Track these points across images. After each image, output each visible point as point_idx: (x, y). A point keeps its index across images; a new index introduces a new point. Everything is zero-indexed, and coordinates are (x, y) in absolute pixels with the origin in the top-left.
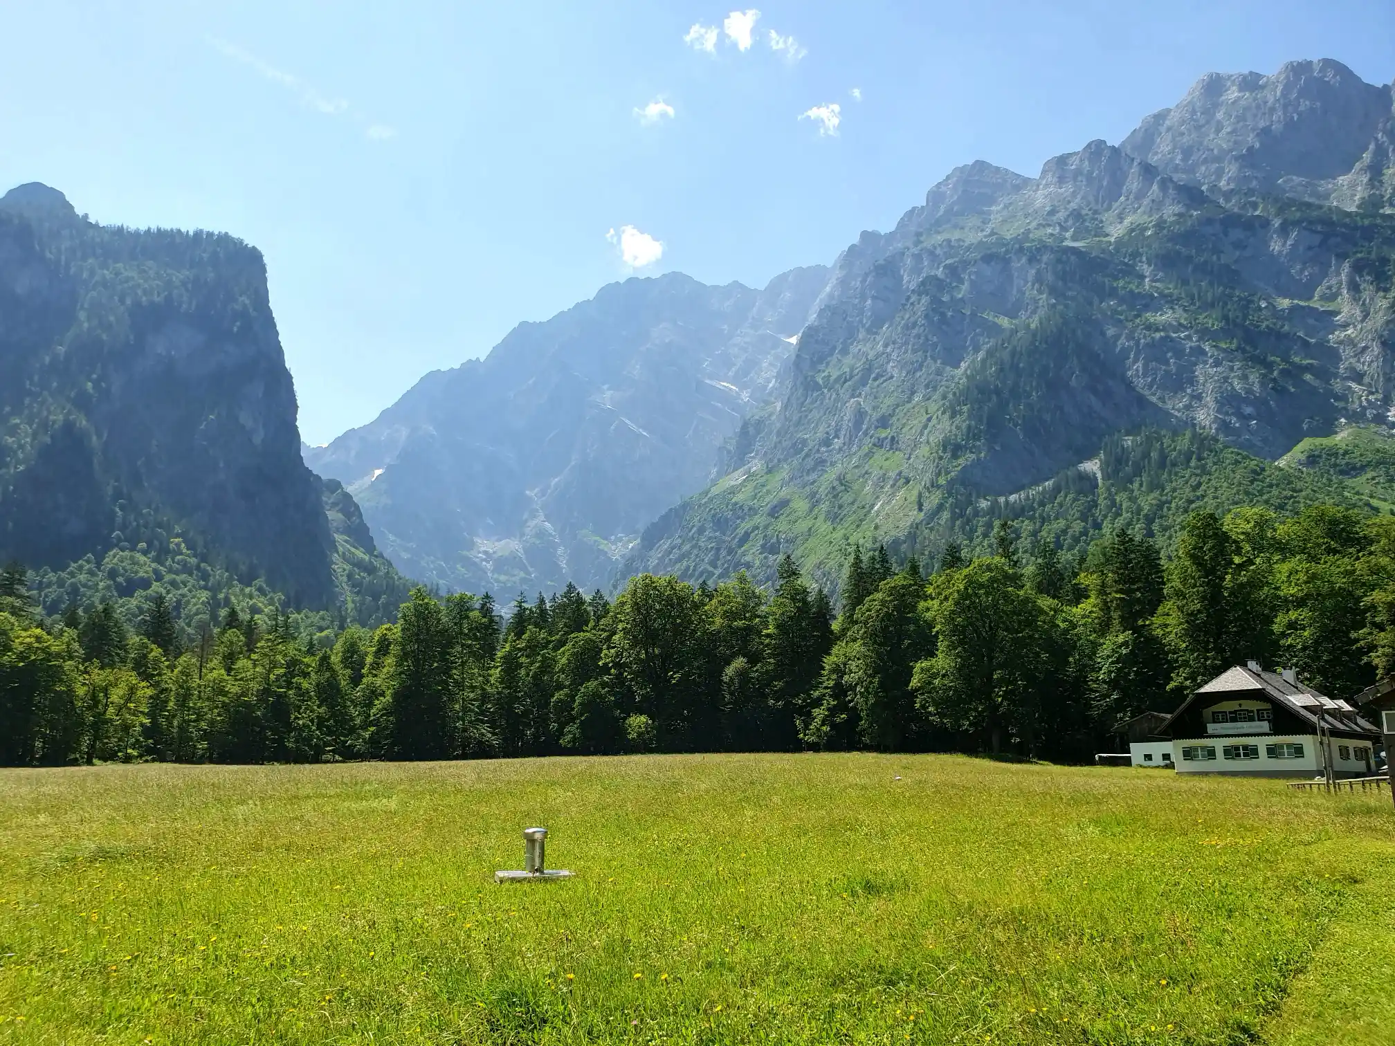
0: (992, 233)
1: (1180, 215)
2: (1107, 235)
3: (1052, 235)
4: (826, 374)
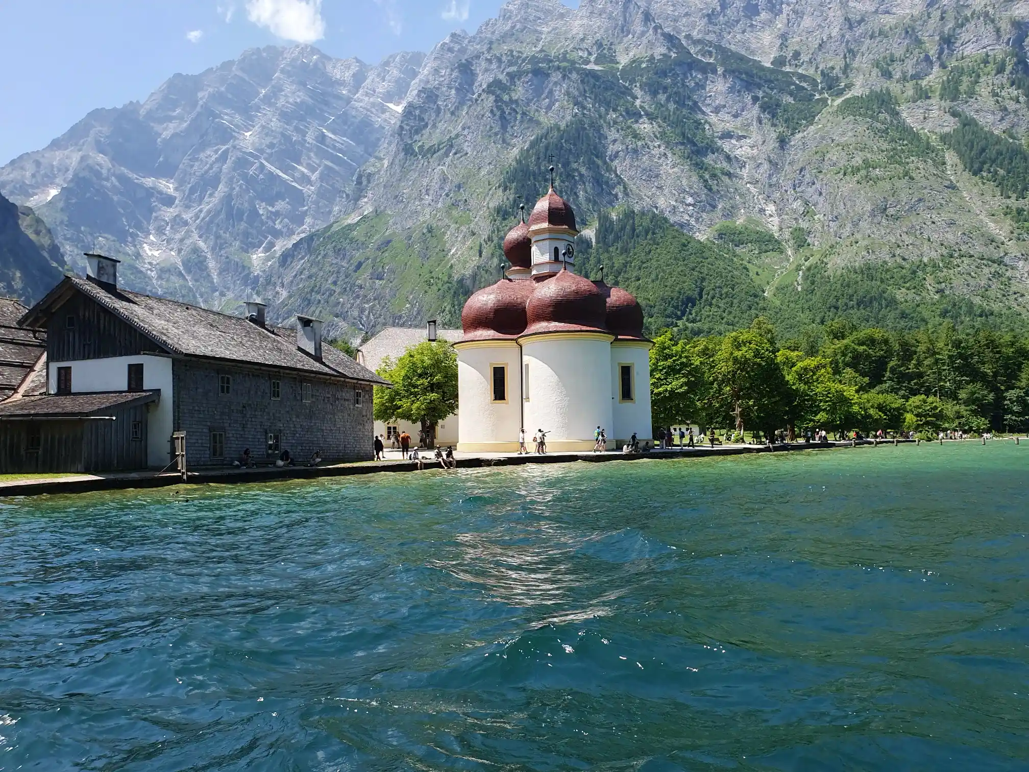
0: (542, 51)
1: (664, 55)
2: (618, 63)
3: (581, 57)
4: (420, 144)
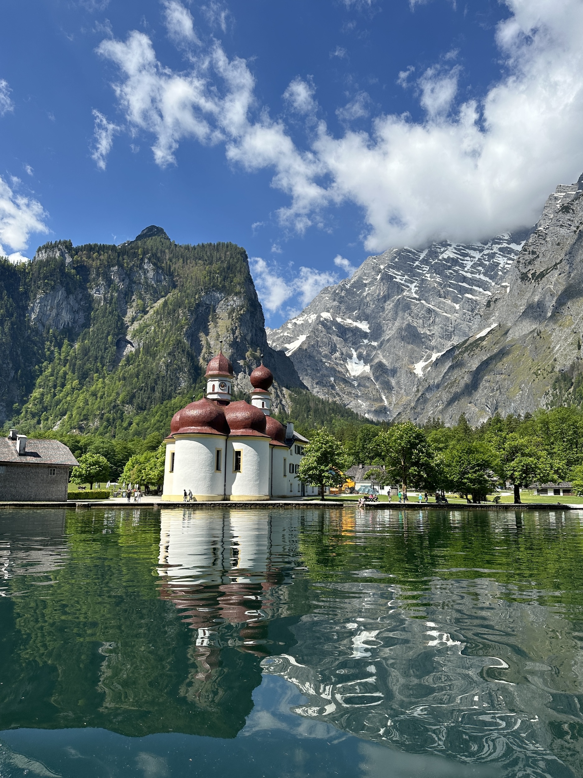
4: (533, 271)
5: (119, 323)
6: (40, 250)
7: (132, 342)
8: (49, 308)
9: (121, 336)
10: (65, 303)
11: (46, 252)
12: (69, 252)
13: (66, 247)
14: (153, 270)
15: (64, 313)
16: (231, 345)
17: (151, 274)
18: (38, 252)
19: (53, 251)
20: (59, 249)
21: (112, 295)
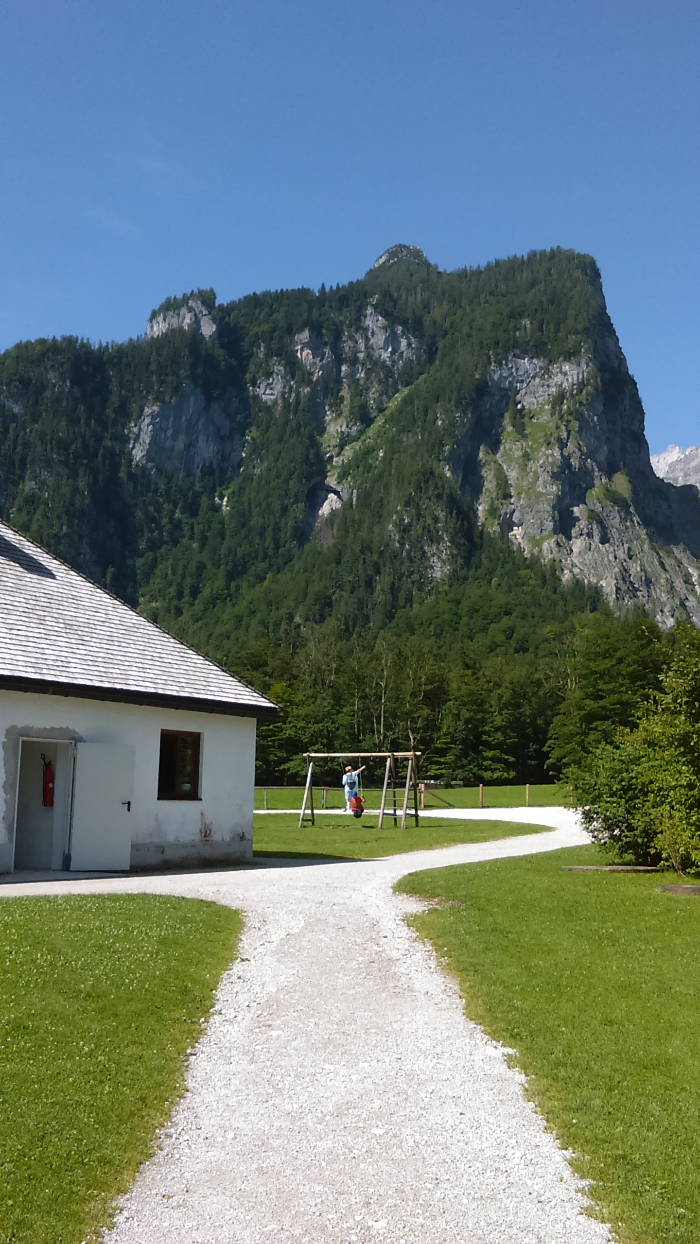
5: (312, 451)
6: (154, 315)
7: (339, 489)
8: (170, 432)
9: (316, 480)
10: (202, 420)
11: (165, 320)
12: (210, 314)
13: (204, 303)
14: (385, 328)
15: (202, 443)
16: (555, 476)
17: (379, 339)
18: (151, 320)
19: (179, 315)
20: (190, 310)
21: (298, 394)
